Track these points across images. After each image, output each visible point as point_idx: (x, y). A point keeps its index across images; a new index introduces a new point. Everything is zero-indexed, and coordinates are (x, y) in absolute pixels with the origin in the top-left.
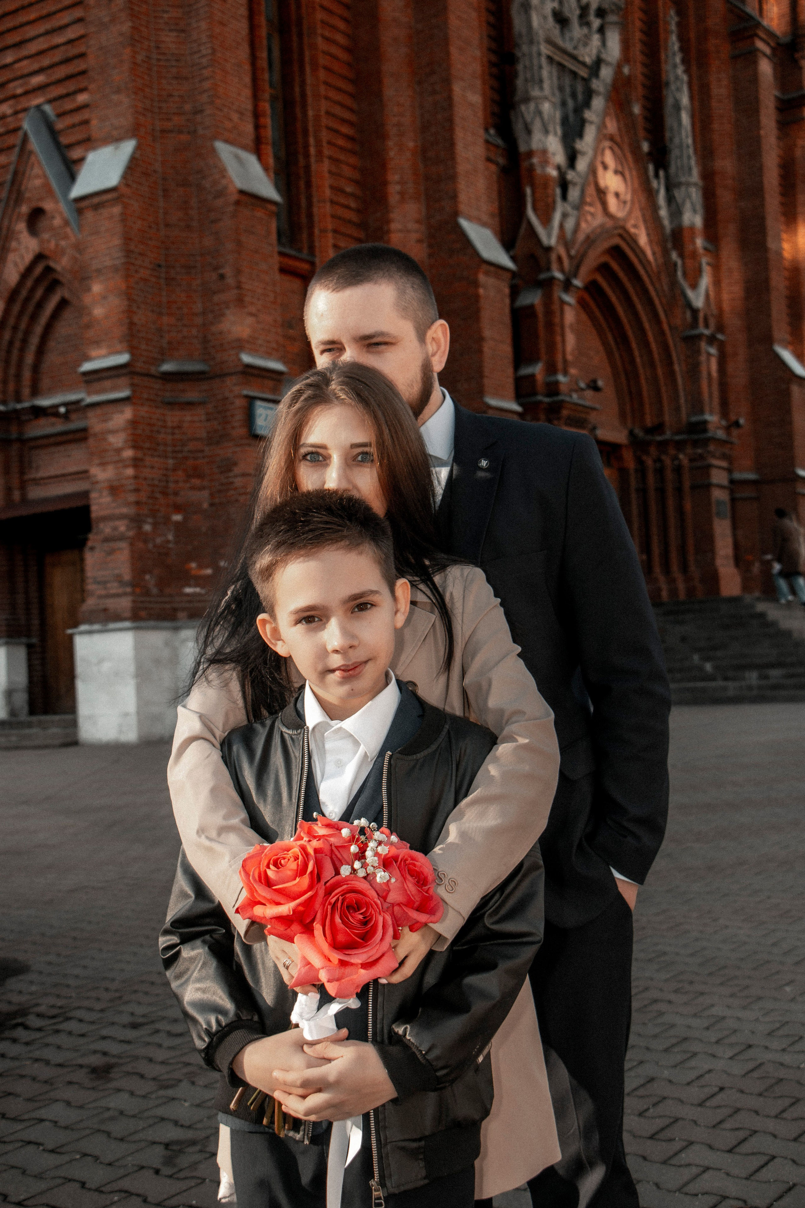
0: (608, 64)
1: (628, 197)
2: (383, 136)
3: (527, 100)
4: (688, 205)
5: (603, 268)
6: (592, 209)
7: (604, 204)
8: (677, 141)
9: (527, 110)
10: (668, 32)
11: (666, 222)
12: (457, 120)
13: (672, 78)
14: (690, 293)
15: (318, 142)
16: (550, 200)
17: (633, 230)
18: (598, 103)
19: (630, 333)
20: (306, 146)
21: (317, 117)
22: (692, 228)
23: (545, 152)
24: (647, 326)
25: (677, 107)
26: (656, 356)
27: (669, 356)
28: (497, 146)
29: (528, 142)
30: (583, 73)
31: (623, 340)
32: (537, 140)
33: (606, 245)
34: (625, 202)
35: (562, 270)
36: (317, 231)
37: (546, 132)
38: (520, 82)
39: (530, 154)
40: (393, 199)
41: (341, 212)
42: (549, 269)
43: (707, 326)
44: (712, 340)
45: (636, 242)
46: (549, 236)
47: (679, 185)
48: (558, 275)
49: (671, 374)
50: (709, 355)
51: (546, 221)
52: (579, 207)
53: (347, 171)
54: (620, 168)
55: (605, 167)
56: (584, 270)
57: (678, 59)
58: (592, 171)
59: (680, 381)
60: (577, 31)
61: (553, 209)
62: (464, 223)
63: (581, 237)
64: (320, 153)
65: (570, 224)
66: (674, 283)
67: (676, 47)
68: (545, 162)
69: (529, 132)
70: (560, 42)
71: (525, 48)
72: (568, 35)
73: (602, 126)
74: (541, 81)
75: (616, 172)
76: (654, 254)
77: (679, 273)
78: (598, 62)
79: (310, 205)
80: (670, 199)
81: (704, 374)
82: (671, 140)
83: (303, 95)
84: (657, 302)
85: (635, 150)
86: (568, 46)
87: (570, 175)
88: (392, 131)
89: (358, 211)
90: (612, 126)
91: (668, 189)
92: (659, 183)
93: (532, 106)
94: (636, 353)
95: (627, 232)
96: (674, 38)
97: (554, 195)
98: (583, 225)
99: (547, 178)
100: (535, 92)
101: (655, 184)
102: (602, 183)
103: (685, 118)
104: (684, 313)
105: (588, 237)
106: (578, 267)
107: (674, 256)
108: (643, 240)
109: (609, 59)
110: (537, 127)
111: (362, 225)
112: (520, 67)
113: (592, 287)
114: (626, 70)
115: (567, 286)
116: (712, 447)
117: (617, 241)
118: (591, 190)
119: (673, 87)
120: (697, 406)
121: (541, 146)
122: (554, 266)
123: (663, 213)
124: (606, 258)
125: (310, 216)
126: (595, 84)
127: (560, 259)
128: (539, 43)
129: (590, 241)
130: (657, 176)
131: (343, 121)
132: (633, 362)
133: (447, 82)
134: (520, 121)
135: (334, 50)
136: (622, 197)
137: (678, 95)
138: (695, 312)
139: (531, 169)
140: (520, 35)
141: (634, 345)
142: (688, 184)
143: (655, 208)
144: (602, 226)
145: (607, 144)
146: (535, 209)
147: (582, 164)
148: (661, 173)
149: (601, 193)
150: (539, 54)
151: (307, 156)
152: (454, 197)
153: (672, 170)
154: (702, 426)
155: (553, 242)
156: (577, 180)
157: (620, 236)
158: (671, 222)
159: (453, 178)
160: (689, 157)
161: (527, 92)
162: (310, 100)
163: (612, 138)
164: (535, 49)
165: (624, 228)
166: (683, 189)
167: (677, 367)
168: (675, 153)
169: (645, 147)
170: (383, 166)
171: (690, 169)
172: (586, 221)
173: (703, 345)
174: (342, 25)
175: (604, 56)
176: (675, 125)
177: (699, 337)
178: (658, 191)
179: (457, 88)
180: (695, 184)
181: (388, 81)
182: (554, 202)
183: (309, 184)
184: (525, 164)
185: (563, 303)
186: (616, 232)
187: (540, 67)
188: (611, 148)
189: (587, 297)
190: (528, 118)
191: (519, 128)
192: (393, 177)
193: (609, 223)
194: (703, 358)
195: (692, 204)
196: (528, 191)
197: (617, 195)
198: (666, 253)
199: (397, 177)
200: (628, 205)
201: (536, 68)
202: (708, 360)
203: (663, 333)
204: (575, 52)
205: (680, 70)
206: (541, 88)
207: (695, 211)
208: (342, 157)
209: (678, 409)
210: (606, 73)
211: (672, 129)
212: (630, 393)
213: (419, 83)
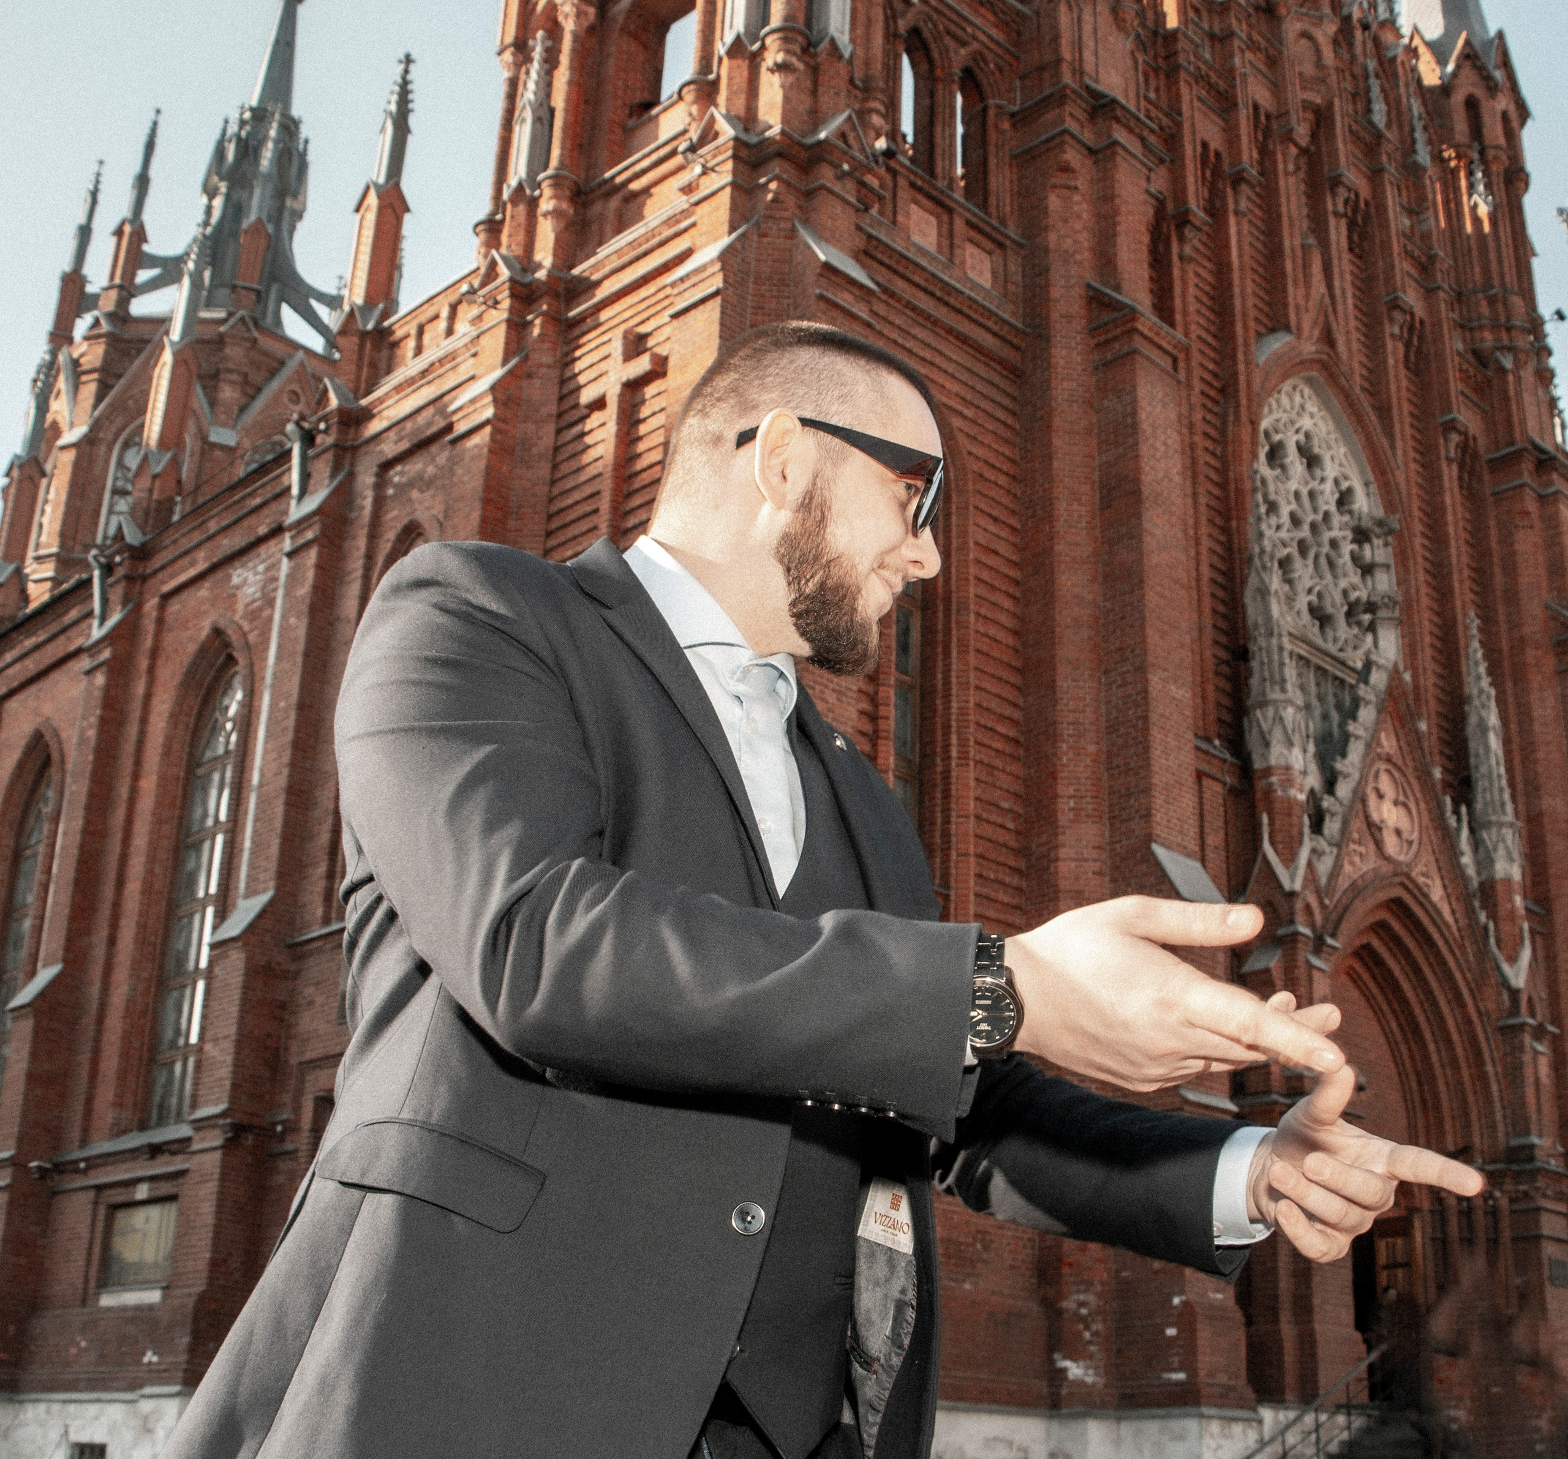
0: (1379, 667)
1: (1415, 836)
2: (1054, 738)
3: (1263, 704)
4: (1501, 851)
5: (1380, 928)
6: (1362, 849)
7: (1379, 844)
8: (1483, 769)
9: (1263, 718)
10: (1468, 638)
11: (1471, 871)
12: (1154, 717)
13: (1475, 692)
14: (1506, 968)
15: (963, 743)
16: (1295, 831)
17: (1421, 880)
18: (1367, 714)
19: (1421, 1019)
20: (947, 747)
21: (963, 712)
22: (1508, 881)
23: (1288, 768)
24: (1445, 1009)
25: (1483, 728)
26: (1460, 1052)
27: (1478, 1053)
28: (1224, 761)
29: (1265, 757)
30: (1351, 680)
31: (1412, 1028)
32: (1277, 754)
33: (1383, 896)
34: (1410, 843)
35: (1312, 925)
36: (954, 855)
37: (1290, 744)
38: (1254, 682)
39: (1268, 771)
40: (1064, 818)
41: (989, 831)
42: (1292, 922)
43: (1533, 1014)
44: (1539, 1033)
45: (1426, 896)
46: (1292, 878)
47: (1488, 825)
48: (1306, 931)
49: (1482, 1078)
50: (1536, 1052)
51: (1289, 859)
52: (1340, 844)
53: (1004, 781)
54: (1402, 798)
55: (1381, 796)
56: (1347, 928)
57: (1482, 669)
58: (1360, 797)
59: (1494, 1087)
60: (1343, 631)
61: (1301, 843)
62: (1159, 850)
63: (1343, 883)
64: (964, 756)
65: (1324, 867)
66: (1483, 952)
67: (1480, 654)
68: (1288, 782)
69: (1267, 744)
70: (1319, 642)
71: (1262, 642)
72: (1330, 634)
73: (1372, 744)
74: (1284, 680)
75: (1396, 803)
76: (1453, 912)
77: (1492, 940)
78: (1368, 665)
79: (947, 821)
80: (1477, 844)
81: (1530, 1080)
82: (1477, 767)
83: (947, 683)
84: (1458, 975)
85: (1424, 775)
86: (1332, 648)
87: (1327, 802)
88: (1067, 731)
89: (1018, 833)
90: (1388, 743)
91: (1472, 831)
92: (1459, 820)
93: (1270, 711)
94: (1432, 1047)
95: (1413, 882)
96: (1476, 644)
97: (1301, 825)
98: (1347, 868)
99: (1291, 803)
100: (1275, 695)
101: (1452, 821)
102: (1375, 817)
103: (1494, 742)
104: (1500, 994)
105: (1353, 884)
106: (1339, 921)
107: (1483, 917)
108: (1437, 894)
109: (1382, 661)
110: (1277, 737)
111: (1022, 852)
112: (1255, 664)
113: (1365, 954)
114: (1407, 677)
115: (1319, 946)
116: (1540, 1183)
117: (1399, 892)
118: (1357, 825)
119: (1476, 702)
120: (1520, 1123)
121: (1283, 762)
122: (1300, 917)
123: (1467, 860)
124: (1384, 915)
125: (946, 835)
126: (1362, 691)
127: (1308, 908)
128: (1280, 635)
129: (1356, 890)
130: (1456, 812)
131: (1002, 718)
132: (1426, 1057)
133: (1141, 670)
134: (1255, 731)
135: (992, 631)
136: (1405, 835)
137: (1484, 713)
138: (1514, 993)
139: (1269, 791)
140: (1256, 626)
141: (1428, 1036)
142: (1501, 825)
143: (1454, 853)
144: (1375, 870)
145: (1382, 766)
146: (1272, 843)
147: (1344, 790)
148: (1464, 809)
149: (1374, 829)
150: (1281, 649)
151: (947, 758)
152: (1148, 816)
153: (1479, 806)
154: (1526, 1153)
155: (1297, 886)
156: (1336, 808)
157: (1402, 885)
158: (1479, 873)
159: (1147, 791)
160: (1501, 790)
161: (1264, 693)
162: (954, 690)
163: (1389, 760)
164: (1274, 641)
165: (1408, 876)
166: (1494, 830)
167: (1489, 1068)
168: (1481, 785)
169: (1437, 773)
170: (1053, 776)
171: (1503, 804)
172: (1352, 863)
173: (1527, 1039)
174: (1007, 604)
175: (1374, 657)
176: (1481, 751)
177: (1522, 1027)
178: (1459, 829)
179: (1155, 680)
180: (1511, 825)
181: (1062, 670)
182: (1301, 834)
183: (947, 795)
184: (1260, 784)
185: (1311, 967)
186: (1397, 880)
187: (1282, 665)
188: (1388, 771)
189: (1358, 966)
190: (1265, 727)
191: (1252, 740)
192: (1065, 789)
193: (1386, 869)
194: (1527, 1058)
195: (1507, 848)
196: (1265, 819)
197: (1398, 832)
198: (1470, 913)
199: (1071, 791)
200: (1415, 847)
201: (1276, 665)
202: (1535, 1060)
203: (1469, 1022)
204: (1341, 655)
205: (1485, 682)
206: (1283, 690)
207: (1511, 860)
208: (998, 762)
209: (1493, 1127)
210: (1378, 678)
211: (1477, 755)
212: (1424, 1101)
213: (1106, 672)
